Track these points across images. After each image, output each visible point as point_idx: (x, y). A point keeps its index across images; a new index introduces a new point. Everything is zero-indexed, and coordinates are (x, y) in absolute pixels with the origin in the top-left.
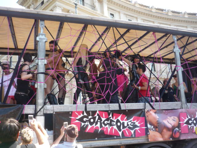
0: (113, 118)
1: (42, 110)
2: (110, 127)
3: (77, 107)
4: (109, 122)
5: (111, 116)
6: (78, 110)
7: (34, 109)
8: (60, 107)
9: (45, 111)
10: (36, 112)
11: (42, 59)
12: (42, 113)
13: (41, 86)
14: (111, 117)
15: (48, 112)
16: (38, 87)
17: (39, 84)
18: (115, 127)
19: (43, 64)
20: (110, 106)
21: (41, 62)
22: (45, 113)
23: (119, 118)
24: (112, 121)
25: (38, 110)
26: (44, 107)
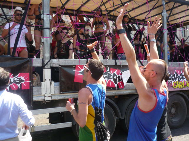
0: (110, 72)
1: (49, 63)
2: (108, 80)
3: (79, 62)
4: (107, 76)
5: (108, 70)
6: (81, 64)
7: (42, 63)
8: (65, 61)
9: (51, 64)
10: (44, 65)
11: (47, 15)
12: (49, 67)
13: (47, 41)
14: (108, 72)
15: (55, 66)
16: (45, 42)
17: (45, 38)
18: (112, 80)
19: (49, 19)
20: (108, 62)
21: (46, 17)
22: (51, 66)
23: (115, 72)
24: (109, 75)
25: (45, 63)
26: (51, 61)
